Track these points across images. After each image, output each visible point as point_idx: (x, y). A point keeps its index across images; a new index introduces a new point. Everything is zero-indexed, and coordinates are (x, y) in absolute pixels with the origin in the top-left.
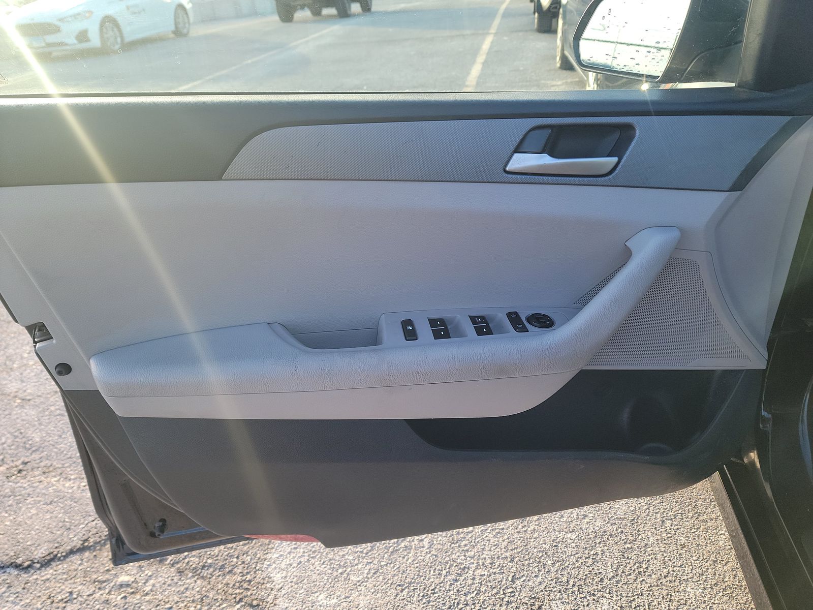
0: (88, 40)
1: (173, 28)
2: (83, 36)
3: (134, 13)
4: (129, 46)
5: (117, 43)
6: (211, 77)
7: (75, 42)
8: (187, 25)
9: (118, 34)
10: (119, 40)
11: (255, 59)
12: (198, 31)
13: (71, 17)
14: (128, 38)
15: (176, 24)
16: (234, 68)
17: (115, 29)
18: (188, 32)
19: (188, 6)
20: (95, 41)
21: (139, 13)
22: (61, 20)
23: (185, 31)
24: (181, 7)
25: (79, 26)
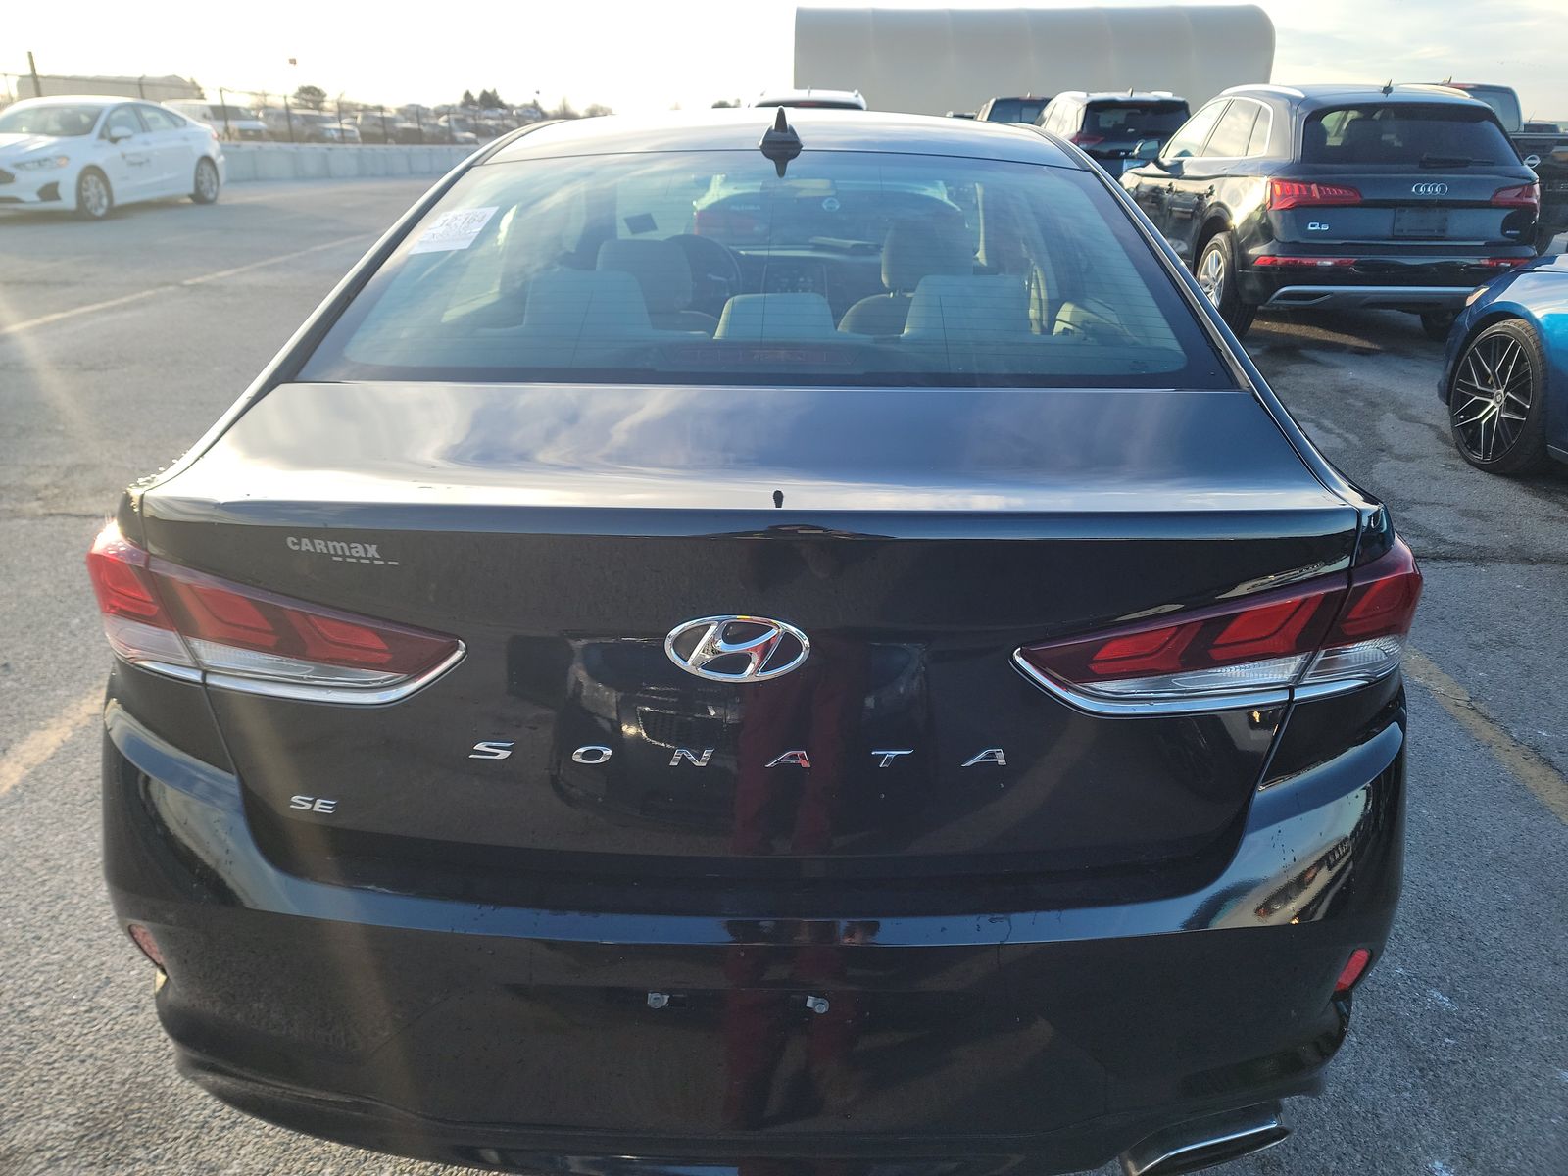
0: (57, 197)
1: (191, 190)
2: (50, 192)
3: (132, 164)
4: (118, 212)
5: (101, 205)
6: (263, 263)
7: (36, 198)
8: (214, 188)
9: (104, 192)
10: (105, 201)
11: (327, 246)
12: (230, 196)
13: (34, 162)
14: (118, 201)
15: (198, 184)
16: (295, 255)
17: (101, 186)
18: (215, 198)
19: (220, 160)
20: (68, 200)
21: (141, 163)
22: (18, 165)
23: (211, 196)
24: (207, 159)
25: (43, 177)
